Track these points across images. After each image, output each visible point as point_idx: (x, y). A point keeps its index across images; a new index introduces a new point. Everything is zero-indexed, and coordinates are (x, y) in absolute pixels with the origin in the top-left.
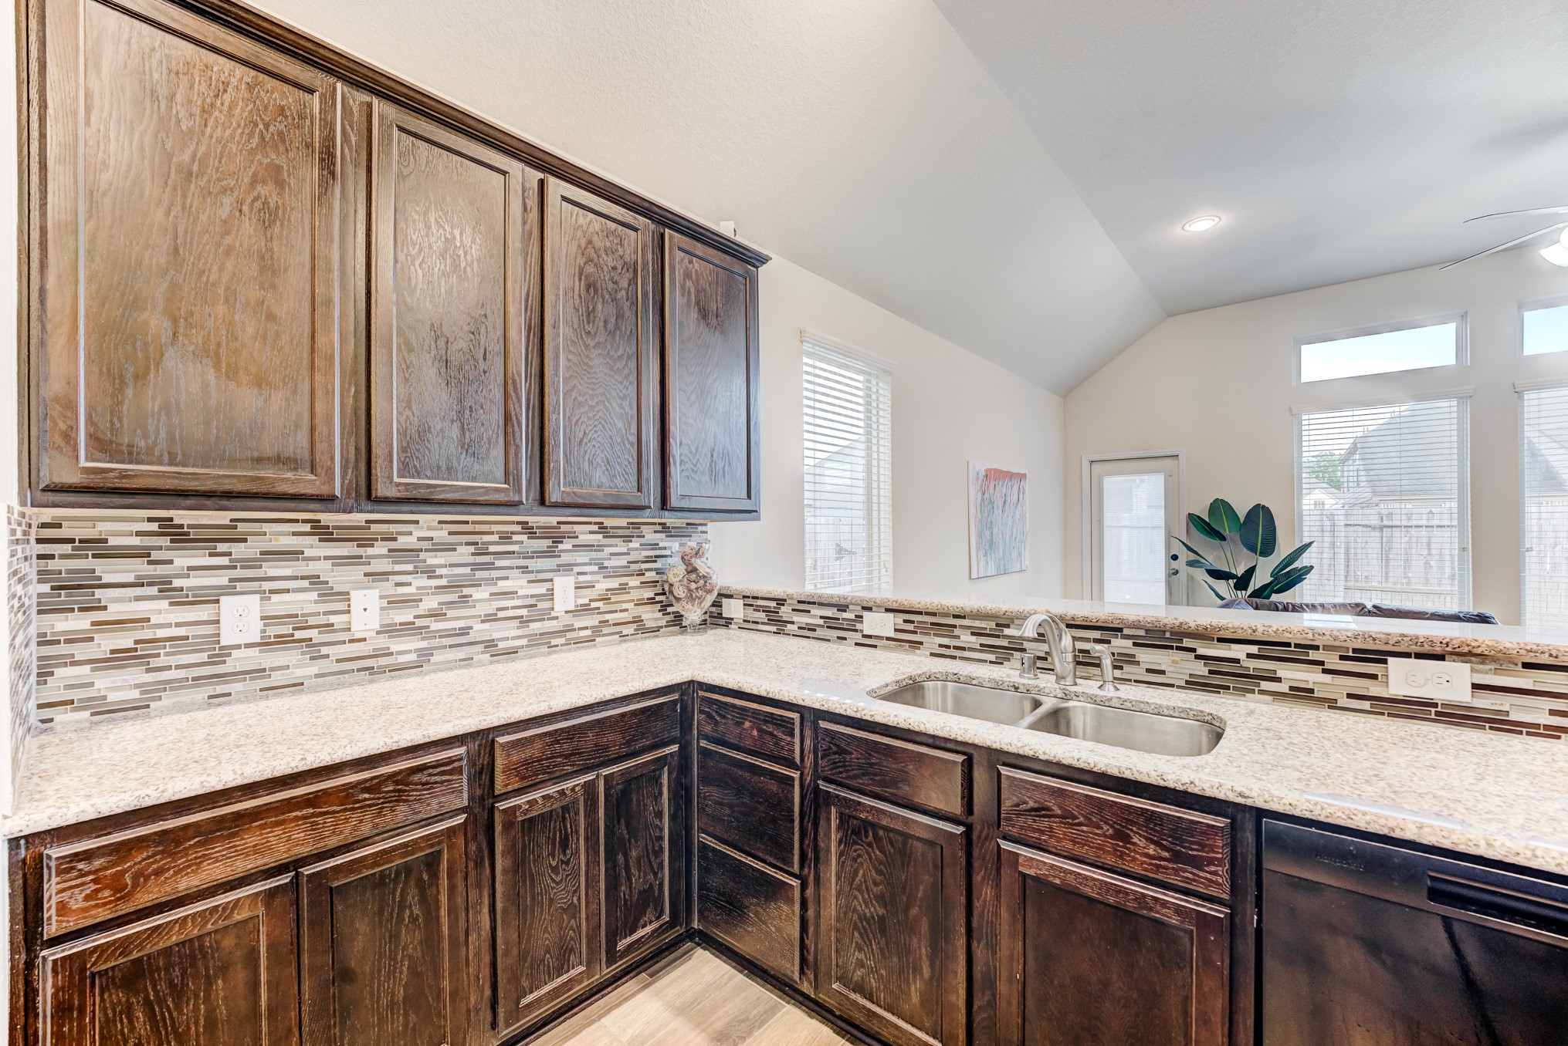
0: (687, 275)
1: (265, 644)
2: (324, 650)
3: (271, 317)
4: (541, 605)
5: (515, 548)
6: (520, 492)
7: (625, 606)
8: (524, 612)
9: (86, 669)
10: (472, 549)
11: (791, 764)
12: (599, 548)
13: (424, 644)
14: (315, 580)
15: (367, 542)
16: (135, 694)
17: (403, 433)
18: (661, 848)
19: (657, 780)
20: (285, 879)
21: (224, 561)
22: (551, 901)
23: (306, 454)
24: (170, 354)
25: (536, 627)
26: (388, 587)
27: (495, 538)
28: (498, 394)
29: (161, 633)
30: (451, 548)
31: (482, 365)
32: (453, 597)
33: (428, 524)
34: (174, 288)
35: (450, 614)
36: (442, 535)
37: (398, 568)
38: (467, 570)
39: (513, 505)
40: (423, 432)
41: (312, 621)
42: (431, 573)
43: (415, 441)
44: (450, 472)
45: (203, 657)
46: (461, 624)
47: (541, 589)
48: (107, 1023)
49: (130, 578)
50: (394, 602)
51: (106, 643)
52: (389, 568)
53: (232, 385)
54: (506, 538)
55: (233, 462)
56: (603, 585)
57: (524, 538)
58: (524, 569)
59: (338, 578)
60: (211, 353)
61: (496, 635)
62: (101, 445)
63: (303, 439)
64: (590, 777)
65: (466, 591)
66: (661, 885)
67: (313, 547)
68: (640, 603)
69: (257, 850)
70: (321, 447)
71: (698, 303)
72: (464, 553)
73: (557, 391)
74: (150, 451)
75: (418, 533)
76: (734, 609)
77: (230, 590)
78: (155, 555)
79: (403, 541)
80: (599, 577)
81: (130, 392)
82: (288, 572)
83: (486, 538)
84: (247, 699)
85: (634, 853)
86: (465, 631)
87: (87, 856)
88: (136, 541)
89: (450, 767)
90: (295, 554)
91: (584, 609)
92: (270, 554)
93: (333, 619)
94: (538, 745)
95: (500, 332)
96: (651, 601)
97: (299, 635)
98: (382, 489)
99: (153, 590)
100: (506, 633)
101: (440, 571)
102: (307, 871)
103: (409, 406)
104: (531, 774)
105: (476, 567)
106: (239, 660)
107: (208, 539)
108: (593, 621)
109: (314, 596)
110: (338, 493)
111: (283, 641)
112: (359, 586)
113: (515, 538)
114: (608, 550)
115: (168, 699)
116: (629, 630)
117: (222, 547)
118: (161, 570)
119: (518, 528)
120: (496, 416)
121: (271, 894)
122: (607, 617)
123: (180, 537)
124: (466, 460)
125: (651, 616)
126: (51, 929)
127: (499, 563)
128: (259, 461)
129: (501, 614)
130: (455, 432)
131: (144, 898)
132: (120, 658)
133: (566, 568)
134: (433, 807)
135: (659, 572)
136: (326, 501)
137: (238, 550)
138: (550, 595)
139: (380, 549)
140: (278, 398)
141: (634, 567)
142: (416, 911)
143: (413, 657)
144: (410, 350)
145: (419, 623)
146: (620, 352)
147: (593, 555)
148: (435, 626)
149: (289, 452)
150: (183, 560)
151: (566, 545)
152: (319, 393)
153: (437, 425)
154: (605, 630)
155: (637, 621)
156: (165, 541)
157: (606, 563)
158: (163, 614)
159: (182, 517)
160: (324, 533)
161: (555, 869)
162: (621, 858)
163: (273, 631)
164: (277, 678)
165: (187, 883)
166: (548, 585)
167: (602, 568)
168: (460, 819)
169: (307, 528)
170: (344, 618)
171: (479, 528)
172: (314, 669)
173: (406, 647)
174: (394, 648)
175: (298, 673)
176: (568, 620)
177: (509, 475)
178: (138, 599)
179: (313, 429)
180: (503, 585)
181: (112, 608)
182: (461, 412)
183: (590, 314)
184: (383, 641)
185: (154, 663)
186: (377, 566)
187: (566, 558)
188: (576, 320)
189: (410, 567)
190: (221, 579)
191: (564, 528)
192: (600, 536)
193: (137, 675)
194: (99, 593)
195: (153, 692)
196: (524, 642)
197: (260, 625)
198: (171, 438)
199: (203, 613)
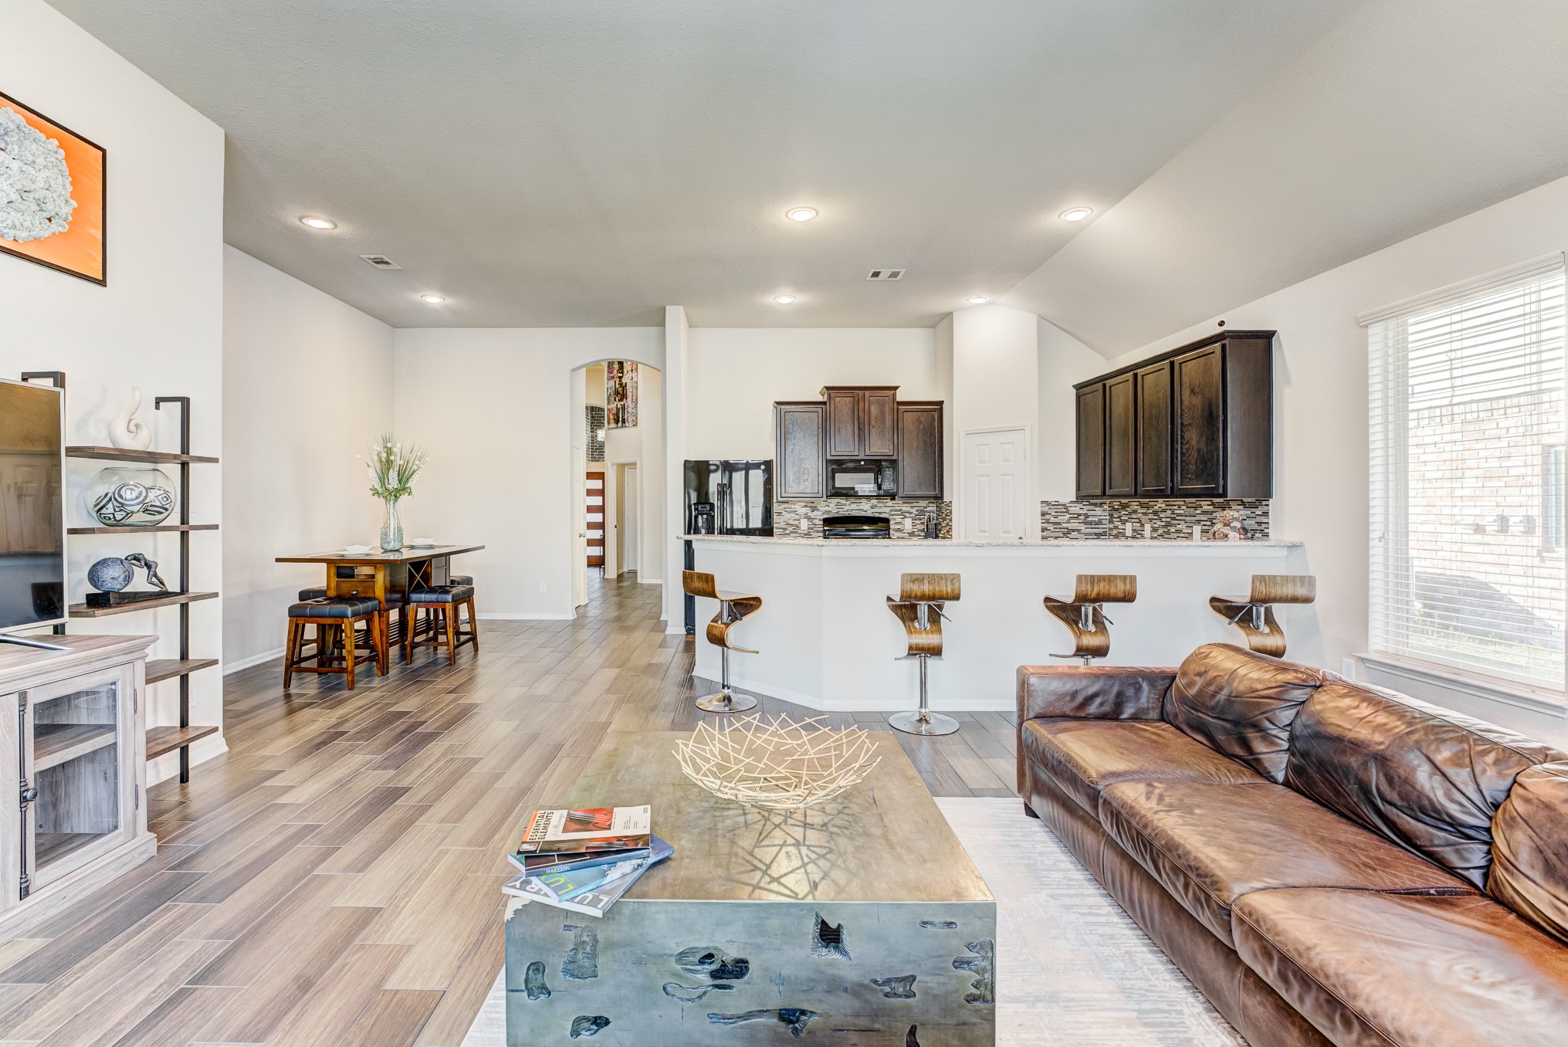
5: (1182, 512)
6: (1132, 491)
10: (1171, 511)
12: (1212, 513)
17: (1110, 476)
23: (1099, 485)
26: (1152, 524)
30: (1166, 511)
32: (1165, 530)
36: (1163, 506)
37: (1154, 517)
38: (1169, 520)
44: (1119, 486)
47: (1189, 530)
49: (1117, 516)
50: (1153, 529)
51: (1115, 532)
55: (1091, 489)
58: (1185, 521)
63: (1098, 481)
65: (1169, 528)
71: (1190, 385)
72: (1168, 513)
73: (1141, 452)
74: (1084, 488)
77: (1128, 521)
83: (1173, 507)
98: (1107, 492)
101: (1163, 520)
105: (1172, 519)
110: (1101, 495)
112: (1147, 523)
127: (1177, 518)
128: (1094, 488)
133: (1199, 522)
138: (1191, 534)
145: (1158, 537)
146: (1160, 427)
147: (1209, 516)
151: (1200, 511)
166: (1192, 529)
170: (1143, 532)
177: (1131, 486)
179: (1099, 478)
180: (1178, 527)
183: (1151, 416)
187: (1198, 517)
188: (1147, 420)
190: (1126, 518)
191: (1198, 503)
192: (1211, 507)
197: (1131, 532)
198: (1085, 485)
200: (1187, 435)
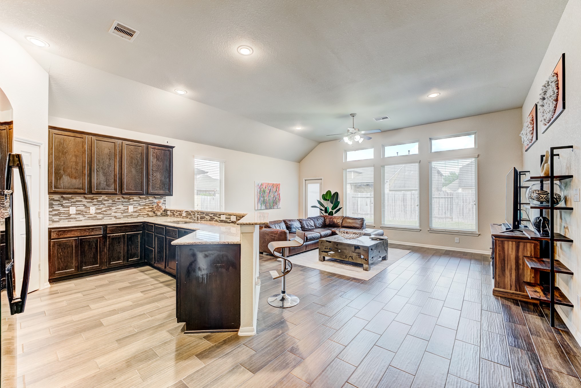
0: (154, 153)
1: (76, 214)
2: (85, 216)
3: (77, 170)
4: (126, 211)
5: (121, 201)
6: (117, 192)
7: (145, 212)
8: (122, 212)
9: (51, 216)
10: (112, 201)
11: (153, 232)
12: (139, 201)
13: (103, 216)
14: (84, 205)
15: (93, 199)
16: (58, 220)
17: (97, 184)
18: (138, 247)
19: (138, 237)
20: (77, 238)
21: (70, 202)
22: (116, 250)
23: (82, 187)
24: (64, 176)
25: (125, 214)
26: (97, 206)
27: (117, 199)
28: (113, 177)
29: (61, 212)
30: (108, 201)
31: (110, 173)
32: (108, 208)
33: (104, 197)
34: (64, 167)
35: (107, 211)
36: (106, 198)
37: (98, 203)
38: (111, 204)
39: (116, 194)
40: (100, 183)
41: (83, 211)
42: (104, 204)
43: (98, 185)
44: (104, 189)
45: (67, 215)
46: (110, 213)
47: (126, 208)
48: (57, 249)
49: (57, 204)
50: (97, 209)
52: (97, 203)
53: (71, 179)
54: (119, 199)
55: (72, 189)
56: (139, 208)
57: (122, 199)
58: (122, 204)
59: (88, 205)
60: (69, 175)
61: (116, 215)
62: (55, 187)
63: (81, 185)
64: (124, 234)
65: (111, 208)
66: (138, 253)
67: (84, 200)
68: (148, 211)
69: (73, 234)
70: (84, 186)
71: (156, 157)
72: (110, 201)
73: (124, 176)
74: (61, 188)
75: (102, 198)
76: (169, 213)
77: (71, 206)
78: (61, 201)
79: (99, 199)
80: (139, 206)
81: (59, 181)
82: (80, 204)
83: (115, 199)
84: (73, 221)
85: (133, 247)
86: (110, 214)
87: (55, 231)
88: (58, 199)
89: (101, 229)
90: (81, 201)
91: (135, 212)
92: (77, 201)
93: (87, 211)
94: (115, 228)
95: (113, 167)
96: (151, 211)
97: (81, 213)
98: (93, 192)
99: (60, 206)
100: (118, 215)
101: (106, 204)
102: (80, 238)
103: (98, 180)
104: (113, 232)
105: (113, 204)
106: (72, 216)
107: (67, 199)
108: (138, 214)
109: (84, 207)
110: (86, 192)
111: (79, 214)
112: (91, 206)
113: (120, 199)
114: (141, 201)
115: (62, 221)
116: (146, 216)
117: (70, 200)
118: (61, 203)
119: (121, 197)
120: (113, 180)
121: (75, 239)
122: (140, 213)
123: (64, 199)
124: (107, 187)
125: (151, 214)
126: (52, 238)
127: (117, 203)
128: (75, 189)
129: (117, 212)
130: (105, 183)
131: (61, 237)
132: (56, 215)
133: (132, 204)
134: (97, 233)
135: (153, 205)
136: (85, 194)
137: (72, 200)
138: (128, 209)
139: (95, 200)
140: (78, 180)
141: (147, 204)
142: (94, 246)
143: (101, 218)
144: (98, 171)
145: (102, 212)
146: (138, 168)
147: (138, 202)
148: (105, 213)
149: (79, 187)
150: (64, 202)
151: (132, 200)
152: (83, 179)
153: (102, 182)
154: (140, 216)
155: (148, 214)
156: (62, 199)
157: (140, 204)
158: (62, 209)
159: (64, 196)
160: (86, 198)
161: (117, 246)
162: (130, 247)
163: (77, 212)
164: (78, 219)
165: (66, 236)
166: (128, 207)
167: (139, 204)
168: (102, 236)
169: (83, 197)
170: (89, 211)
171: (113, 197)
172: (84, 218)
173: (100, 216)
174: (97, 216)
175: (81, 219)
176: (132, 213)
177: (115, 189)
178: (58, 207)
179: (83, 184)
180: (118, 207)
181: (55, 208)
182: (106, 180)
183: (131, 163)
184: (96, 215)
185: (60, 216)
186: (94, 203)
187: (131, 203)
188: (128, 164)
189: (100, 203)
190: (70, 204)
191: (131, 197)
192: (139, 199)
193: (58, 217)
194: (53, 206)
195: (60, 219)
196: (122, 217)
197: (76, 211)
198: (64, 186)
199: (67, 209)
200: (155, 174)
